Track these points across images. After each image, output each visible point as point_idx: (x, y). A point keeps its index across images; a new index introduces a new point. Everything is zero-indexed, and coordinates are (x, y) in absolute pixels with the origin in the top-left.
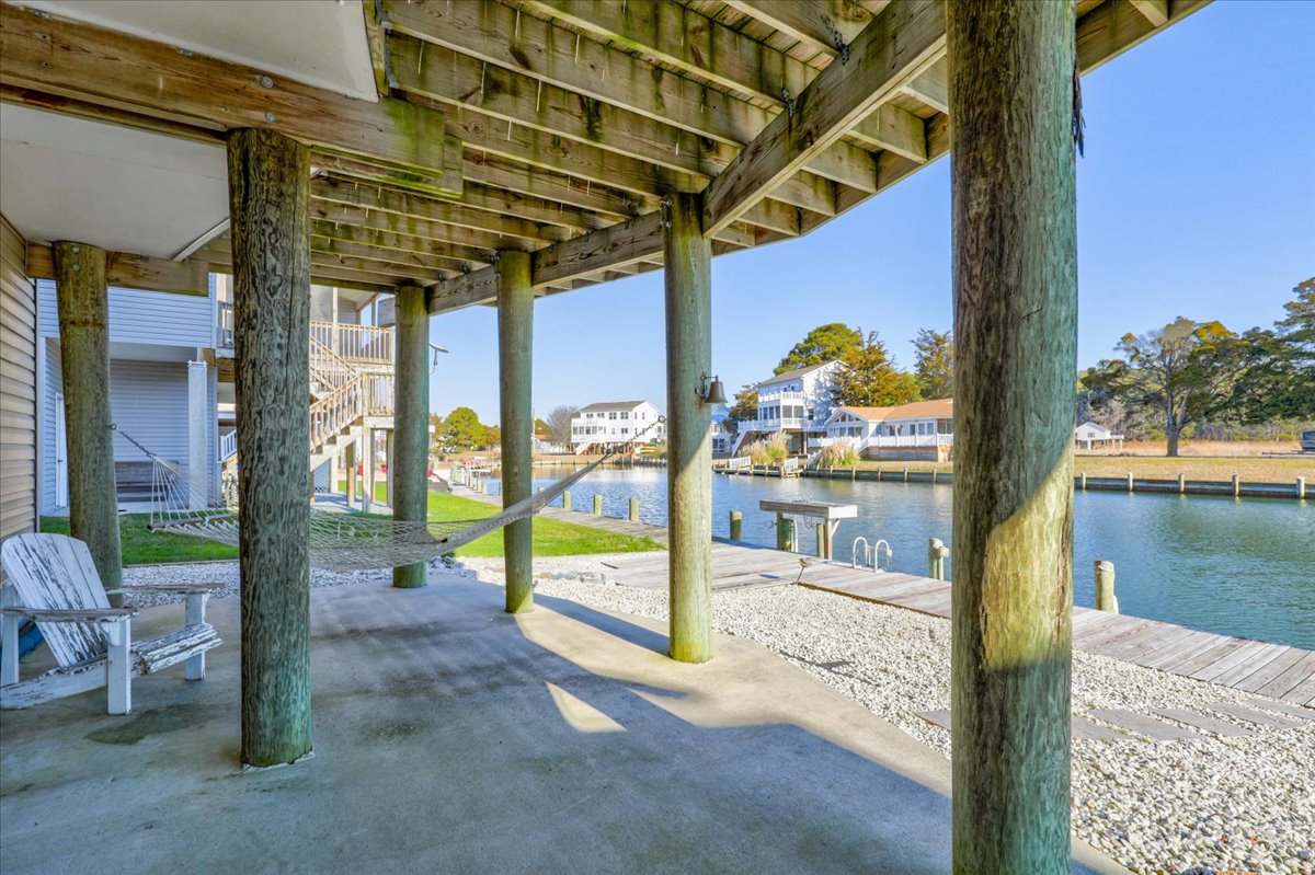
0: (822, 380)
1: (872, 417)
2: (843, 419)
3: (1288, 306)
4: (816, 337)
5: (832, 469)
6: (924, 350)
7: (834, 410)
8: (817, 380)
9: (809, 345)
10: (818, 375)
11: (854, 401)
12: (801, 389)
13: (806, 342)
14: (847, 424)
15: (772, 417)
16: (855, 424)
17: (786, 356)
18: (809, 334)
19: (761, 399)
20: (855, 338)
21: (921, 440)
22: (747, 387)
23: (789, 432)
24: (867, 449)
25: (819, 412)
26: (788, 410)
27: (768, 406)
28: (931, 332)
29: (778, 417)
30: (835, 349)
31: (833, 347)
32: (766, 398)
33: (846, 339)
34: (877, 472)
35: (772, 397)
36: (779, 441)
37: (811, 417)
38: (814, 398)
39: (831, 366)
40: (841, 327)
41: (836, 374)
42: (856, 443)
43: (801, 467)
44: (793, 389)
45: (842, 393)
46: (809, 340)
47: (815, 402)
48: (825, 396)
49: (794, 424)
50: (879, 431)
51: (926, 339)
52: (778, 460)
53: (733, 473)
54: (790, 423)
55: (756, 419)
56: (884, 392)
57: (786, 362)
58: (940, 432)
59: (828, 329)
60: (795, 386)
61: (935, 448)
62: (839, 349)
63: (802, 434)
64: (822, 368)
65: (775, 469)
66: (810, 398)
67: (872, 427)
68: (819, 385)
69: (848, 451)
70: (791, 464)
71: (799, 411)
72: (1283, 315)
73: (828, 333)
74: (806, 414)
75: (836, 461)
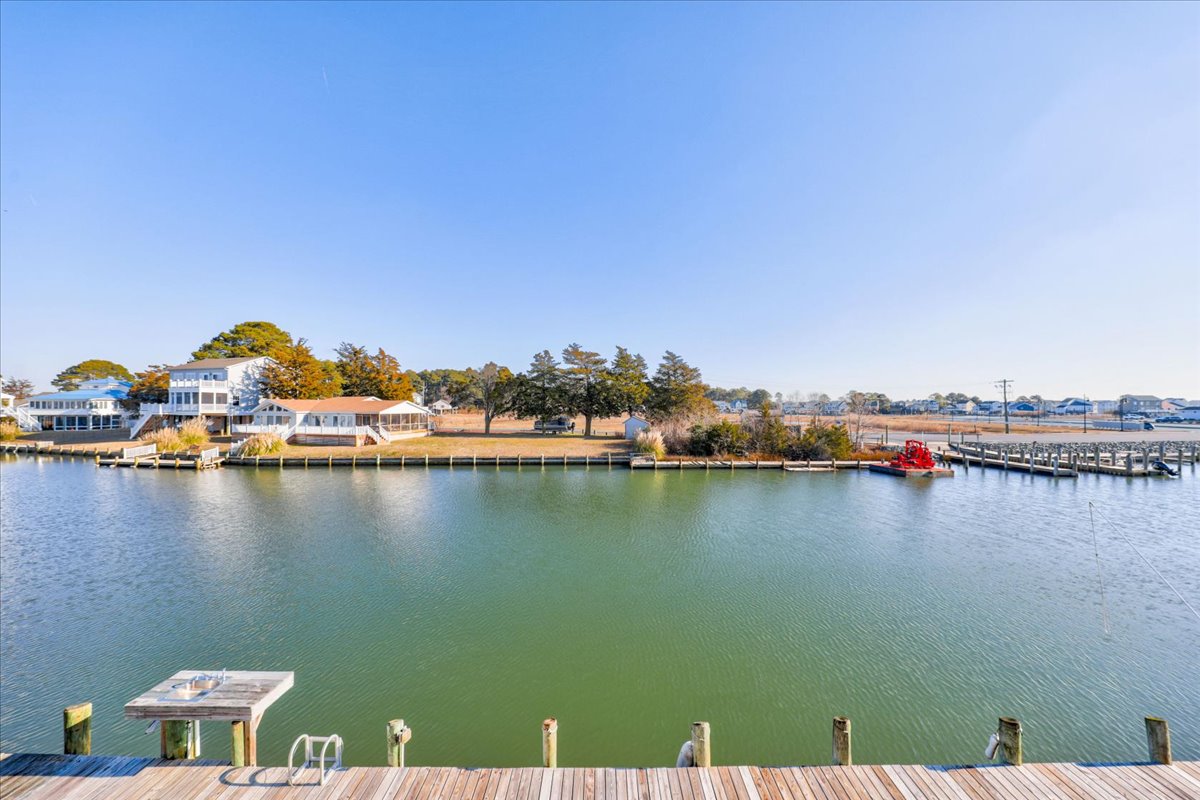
0: (250, 372)
1: (299, 409)
2: (271, 408)
3: (532, 365)
4: (243, 331)
5: (258, 457)
6: (346, 357)
7: (262, 400)
8: (246, 372)
9: (236, 336)
10: (247, 368)
11: (281, 392)
12: (225, 378)
13: (232, 332)
14: (274, 413)
15: (187, 402)
16: (282, 414)
17: (209, 342)
18: (236, 326)
19: (173, 384)
20: (285, 338)
21: (343, 431)
22: (156, 367)
23: (208, 417)
24: (295, 436)
25: (247, 400)
26: (208, 398)
27: (183, 391)
28: (350, 345)
29: (196, 402)
30: (264, 344)
31: (261, 342)
32: (181, 384)
33: (276, 336)
34: (304, 459)
35: (188, 384)
36: (197, 429)
37: (237, 404)
38: (241, 387)
39: (260, 361)
40: (271, 326)
41: (265, 368)
42: (285, 431)
43: (222, 454)
44: (215, 377)
45: (270, 386)
46: (236, 332)
47: (242, 391)
48: (254, 386)
49: (217, 409)
50: (306, 420)
51: (346, 350)
52: (195, 448)
53: (127, 466)
54: (212, 408)
55: (167, 402)
56: (311, 387)
57: (207, 348)
58: (357, 424)
59: (257, 325)
60: (218, 375)
61: (354, 437)
62: (267, 344)
63: (226, 417)
64: (251, 362)
65: (189, 458)
66: (238, 387)
67: (300, 417)
68: (248, 377)
69: (276, 440)
70: (211, 453)
71: (222, 398)
72: (530, 368)
73: (256, 329)
74: (230, 400)
75: (263, 450)
